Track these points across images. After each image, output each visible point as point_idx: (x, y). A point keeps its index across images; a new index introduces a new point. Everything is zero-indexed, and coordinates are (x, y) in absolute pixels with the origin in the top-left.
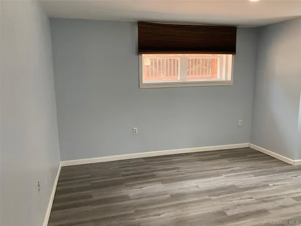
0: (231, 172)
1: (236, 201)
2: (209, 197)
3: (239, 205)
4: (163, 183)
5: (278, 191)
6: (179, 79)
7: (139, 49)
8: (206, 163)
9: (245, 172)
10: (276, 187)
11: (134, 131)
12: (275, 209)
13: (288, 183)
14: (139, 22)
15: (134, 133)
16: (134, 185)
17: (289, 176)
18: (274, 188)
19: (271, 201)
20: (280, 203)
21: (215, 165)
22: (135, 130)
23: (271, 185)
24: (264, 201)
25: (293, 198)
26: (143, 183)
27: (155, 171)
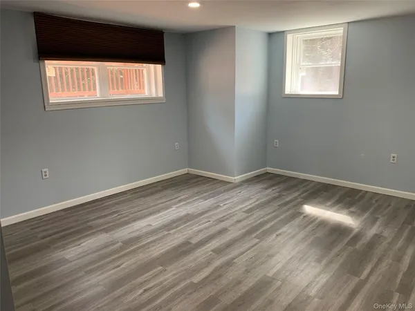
0: (180, 201)
1: (195, 228)
2: (167, 233)
3: (200, 231)
4: (107, 232)
5: (229, 209)
6: (98, 96)
7: (39, 53)
8: (148, 199)
9: (195, 198)
10: (227, 206)
11: (44, 174)
12: (232, 225)
13: (235, 199)
14: (35, 13)
15: (44, 177)
16: (67, 244)
17: (234, 194)
18: (225, 207)
19: (227, 219)
20: (235, 219)
21: (161, 198)
22: (45, 172)
23: (222, 205)
24: (221, 221)
25: (244, 212)
26: (79, 239)
27: (88, 221)
